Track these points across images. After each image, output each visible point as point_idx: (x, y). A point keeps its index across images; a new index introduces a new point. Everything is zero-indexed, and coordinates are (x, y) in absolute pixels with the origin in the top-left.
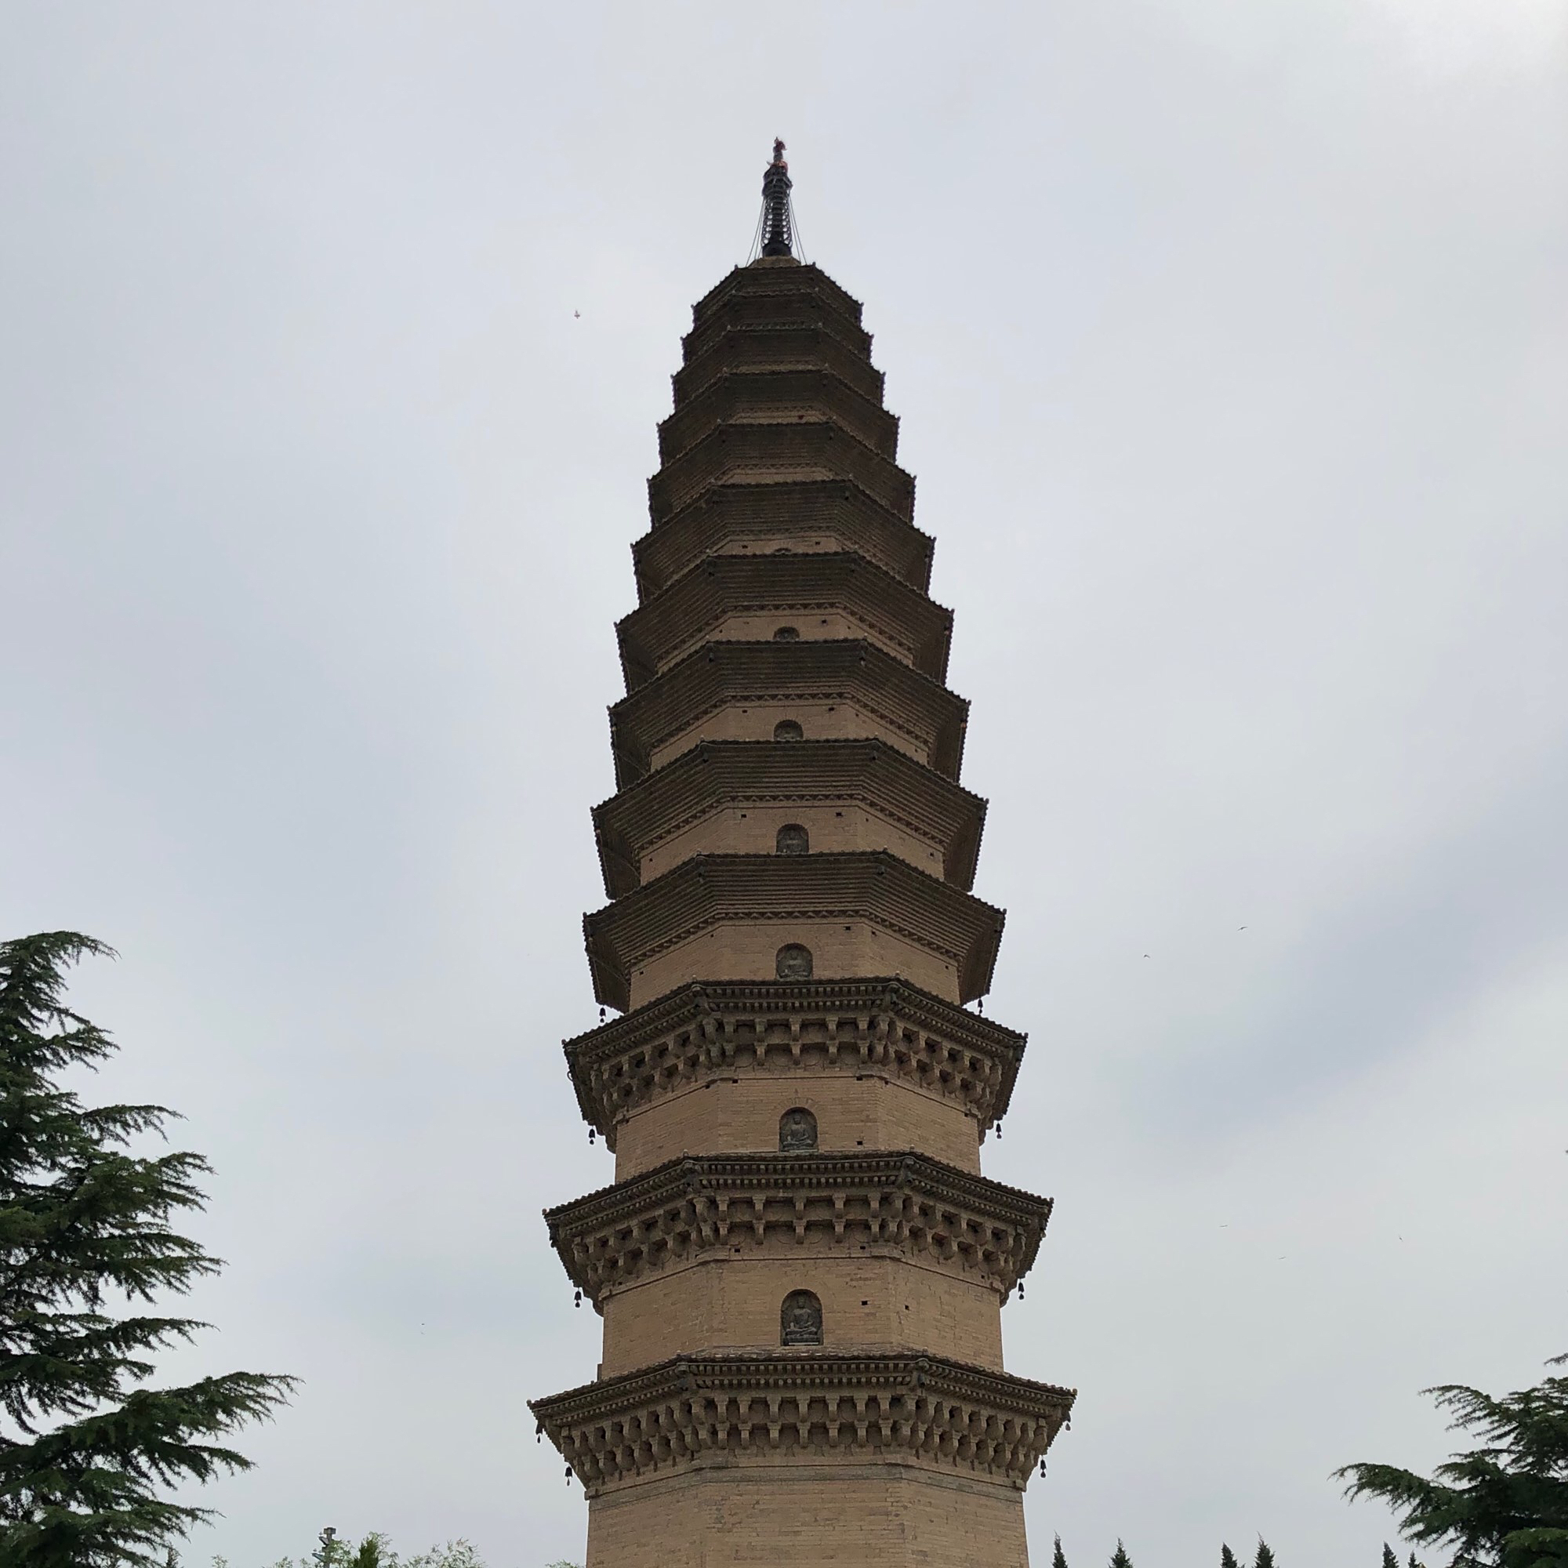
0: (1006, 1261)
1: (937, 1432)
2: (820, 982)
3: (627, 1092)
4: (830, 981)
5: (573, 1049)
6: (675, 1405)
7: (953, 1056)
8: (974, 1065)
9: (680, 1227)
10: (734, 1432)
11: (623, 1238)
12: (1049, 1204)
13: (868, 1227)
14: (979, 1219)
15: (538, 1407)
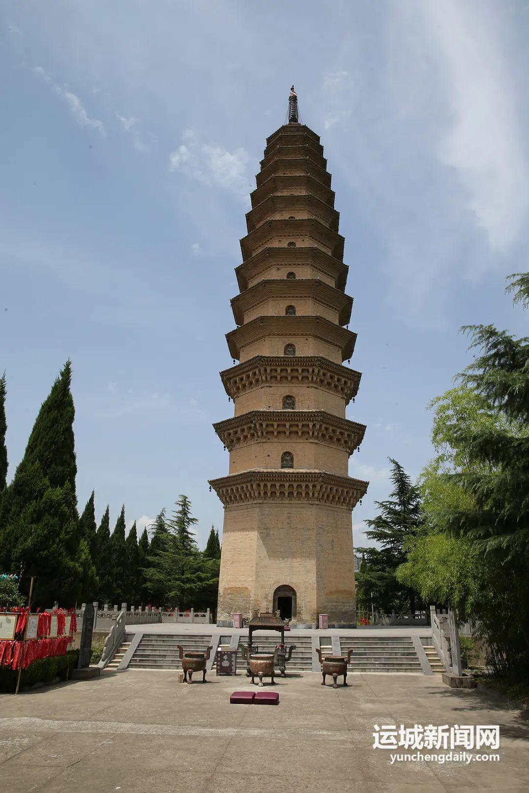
0: (351, 444)
1: (326, 495)
2: (297, 357)
3: (238, 388)
4: (301, 357)
5: (223, 374)
6: (249, 485)
7: (339, 380)
8: (345, 383)
9: (252, 431)
10: (265, 493)
11: (235, 433)
12: (365, 427)
13: (309, 433)
14: (343, 431)
15: (211, 482)
